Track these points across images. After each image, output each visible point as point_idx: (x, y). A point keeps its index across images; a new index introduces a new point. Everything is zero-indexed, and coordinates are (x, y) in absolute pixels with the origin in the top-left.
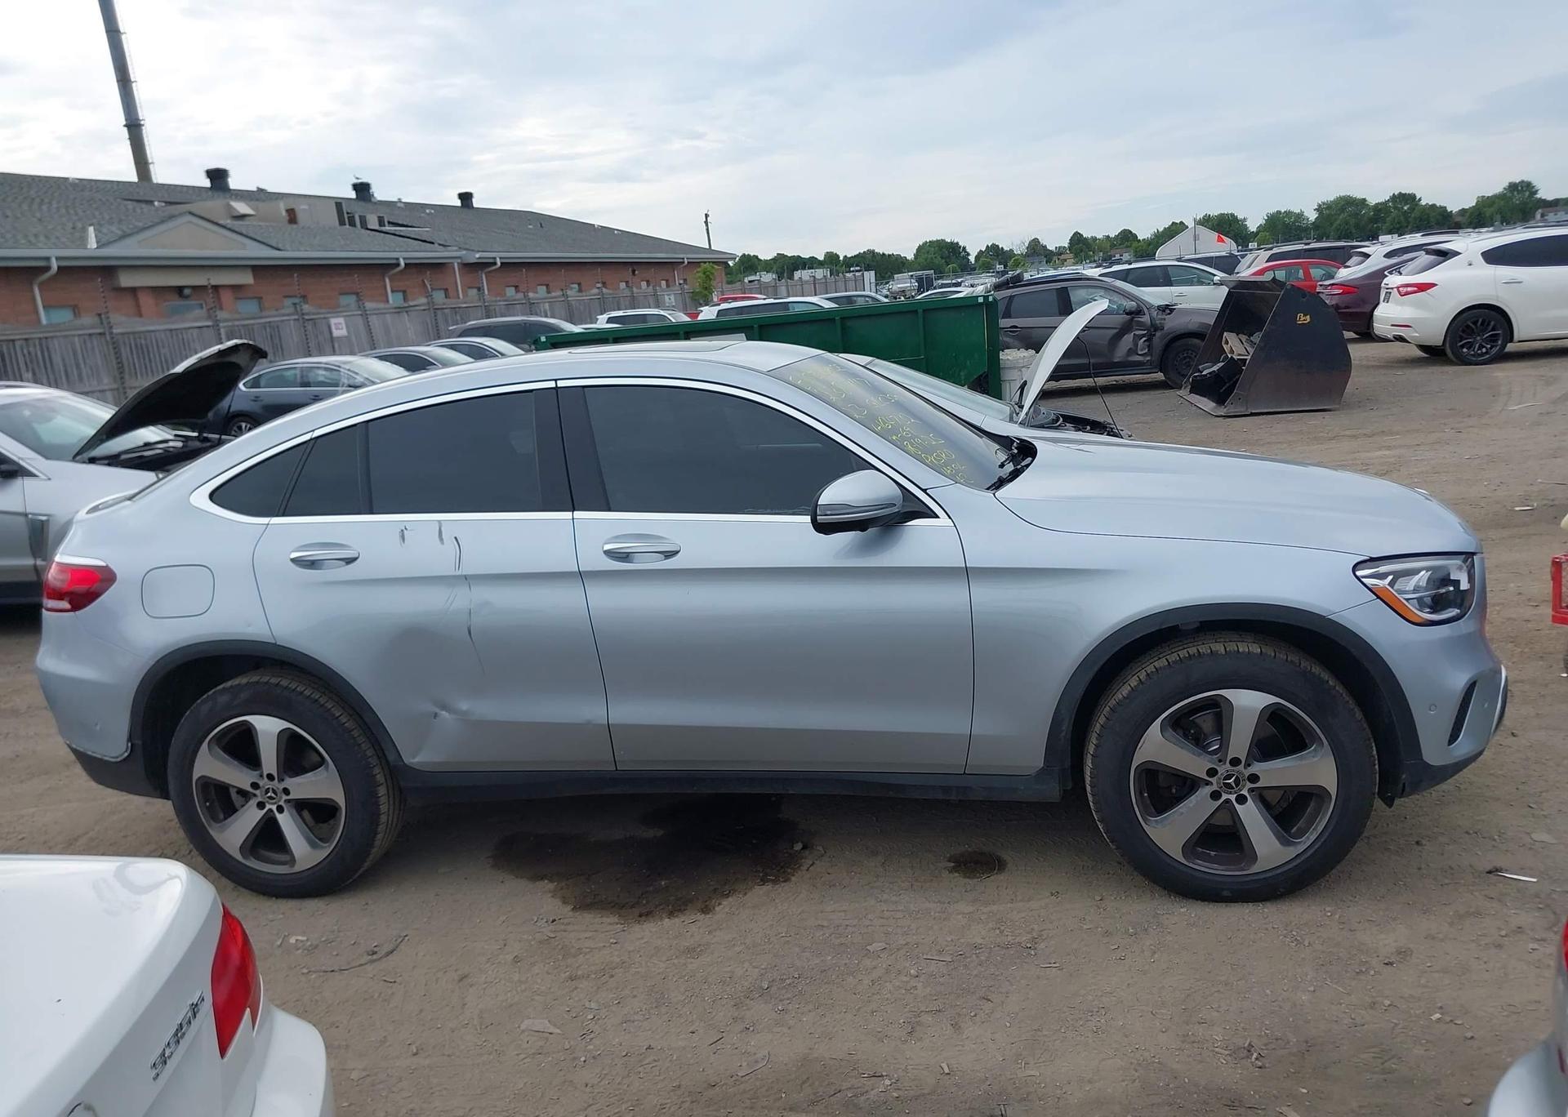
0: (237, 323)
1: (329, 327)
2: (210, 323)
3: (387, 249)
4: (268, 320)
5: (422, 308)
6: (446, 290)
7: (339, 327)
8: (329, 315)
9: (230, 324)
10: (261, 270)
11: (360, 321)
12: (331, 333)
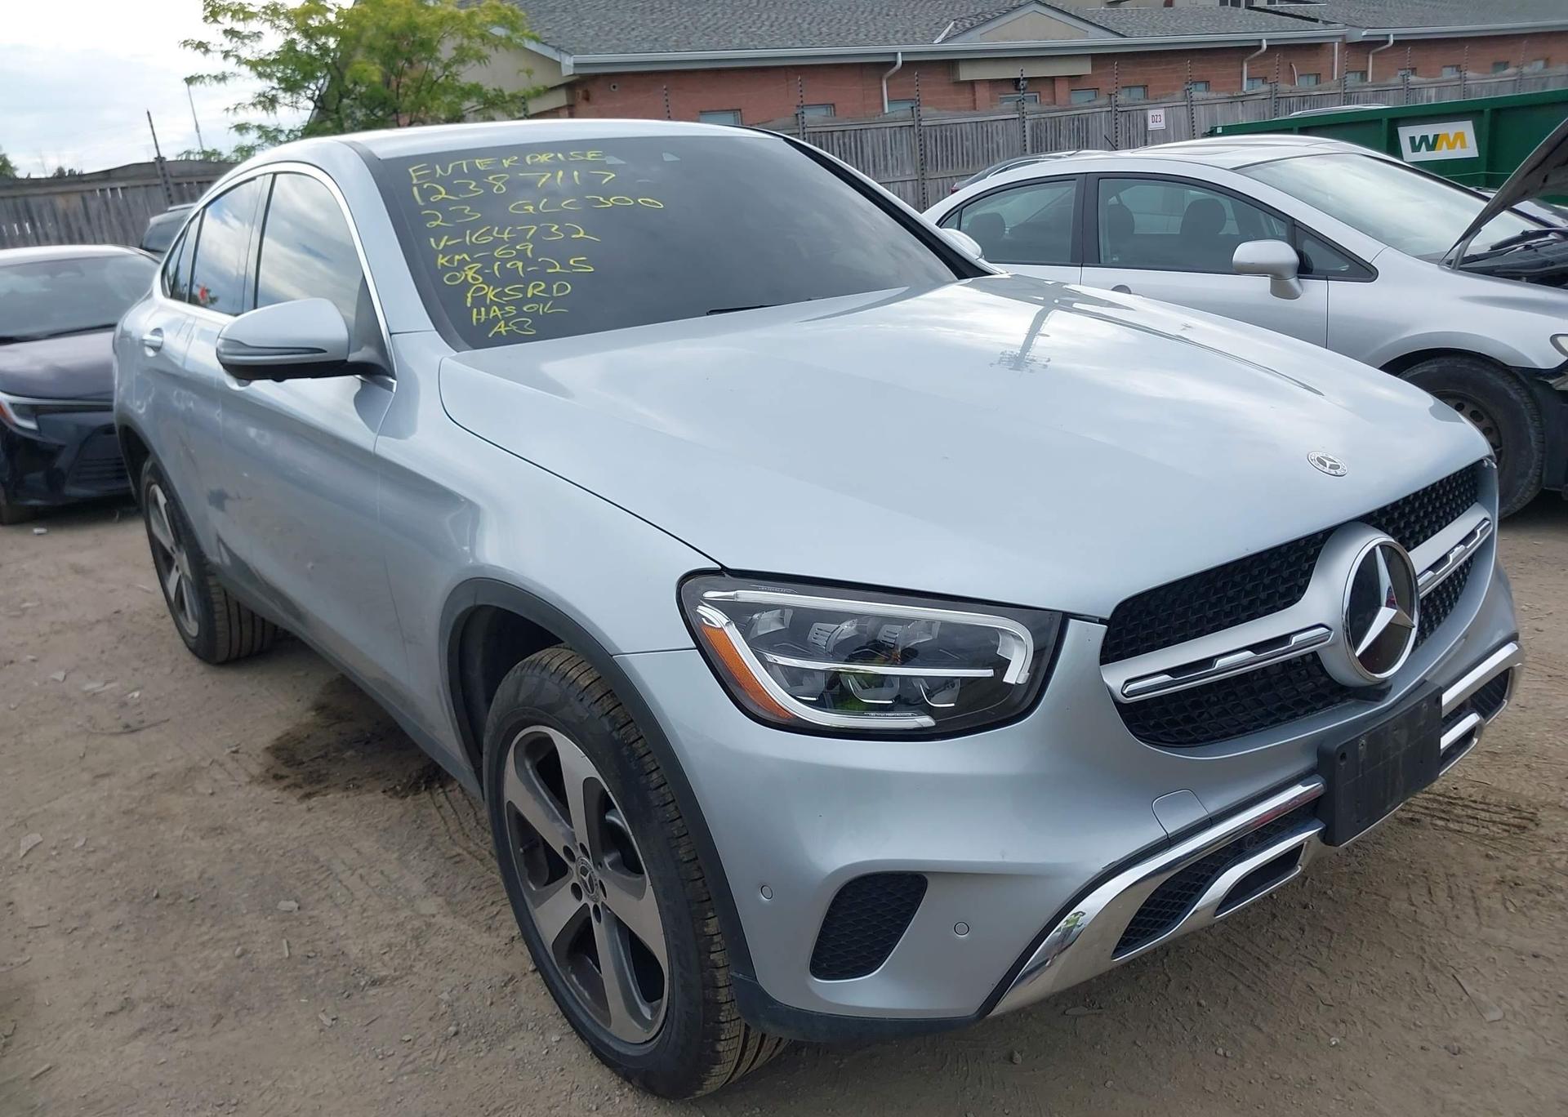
0: (1044, 115)
1: (1146, 120)
2: (1017, 116)
3: (1250, 29)
4: (1078, 112)
5: (1263, 97)
6: (1318, 75)
7: (1157, 118)
8: (1146, 107)
9: (1036, 116)
10: (1100, 59)
11: (1183, 113)
12: (1146, 125)
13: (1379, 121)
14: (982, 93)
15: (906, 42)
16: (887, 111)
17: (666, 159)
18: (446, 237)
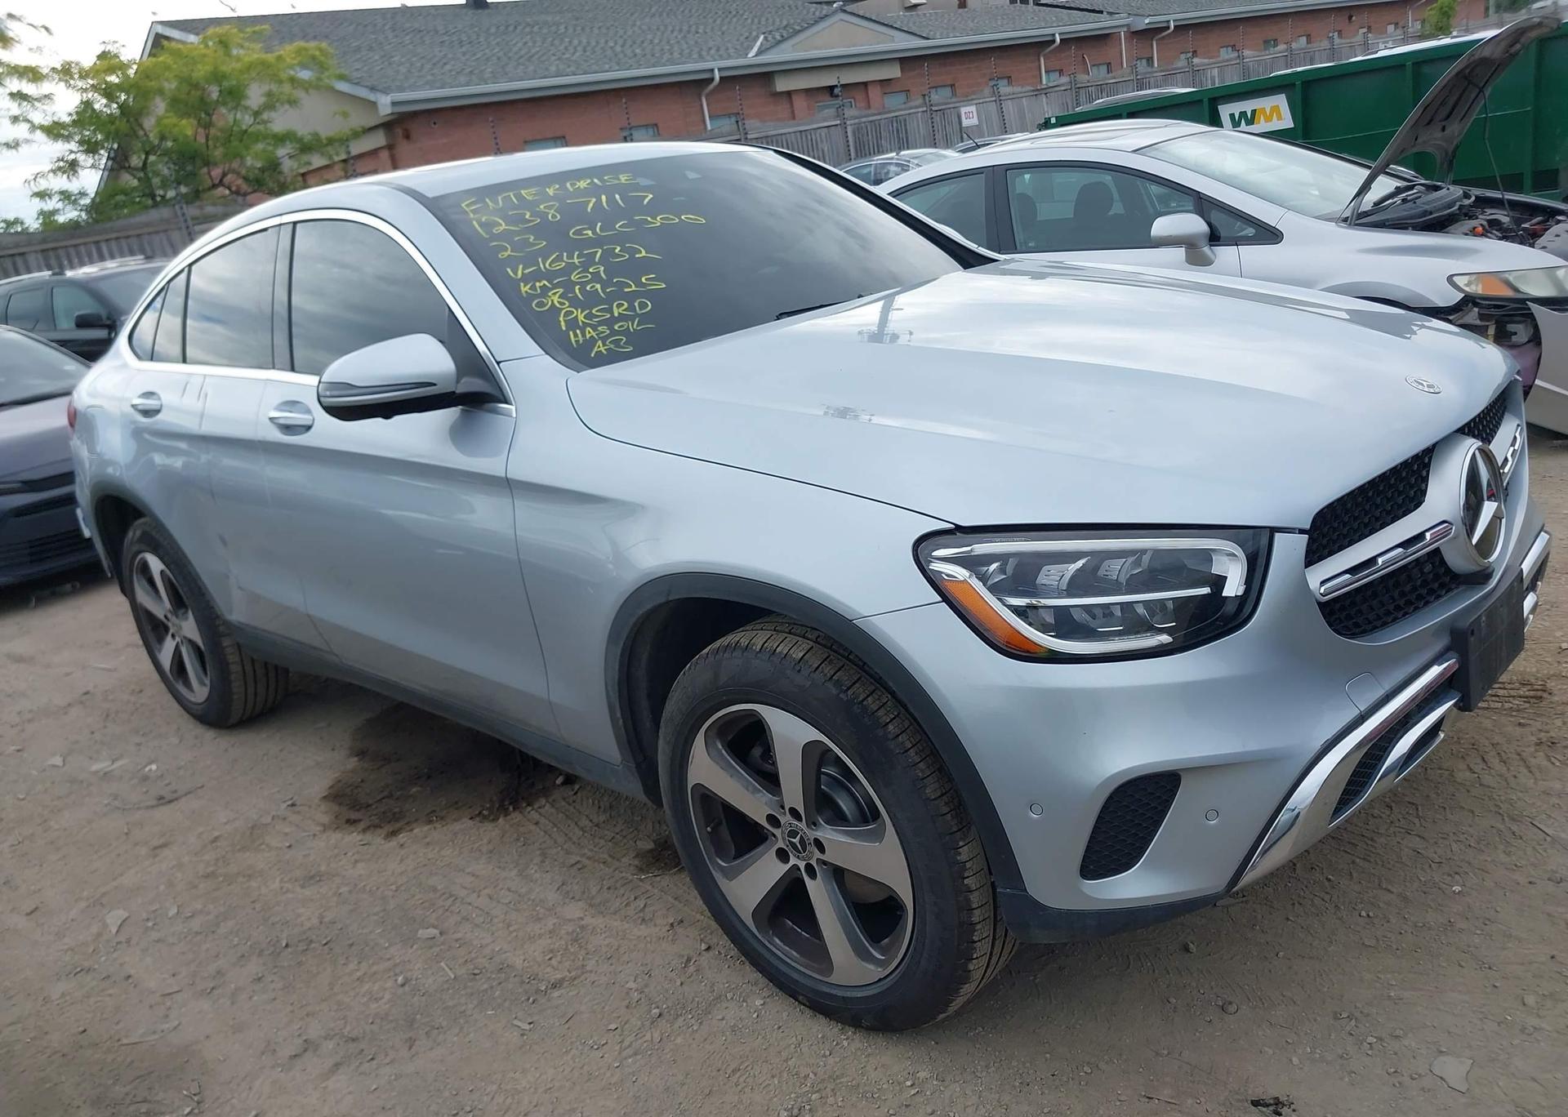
0: (864, 120)
1: (959, 117)
2: (839, 122)
3: (1043, 25)
4: (896, 114)
5: (1063, 88)
6: (1109, 64)
7: (970, 115)
8: (957, 105)
9: (857, 121)
10: (908, 62)
11: (993, 107)
12: (960, 123)
13: (1201, 101)
14: (800, 103)
15: (721, 58)
16: (709, 128)
17: (690, 177)
18: (521, 267)
